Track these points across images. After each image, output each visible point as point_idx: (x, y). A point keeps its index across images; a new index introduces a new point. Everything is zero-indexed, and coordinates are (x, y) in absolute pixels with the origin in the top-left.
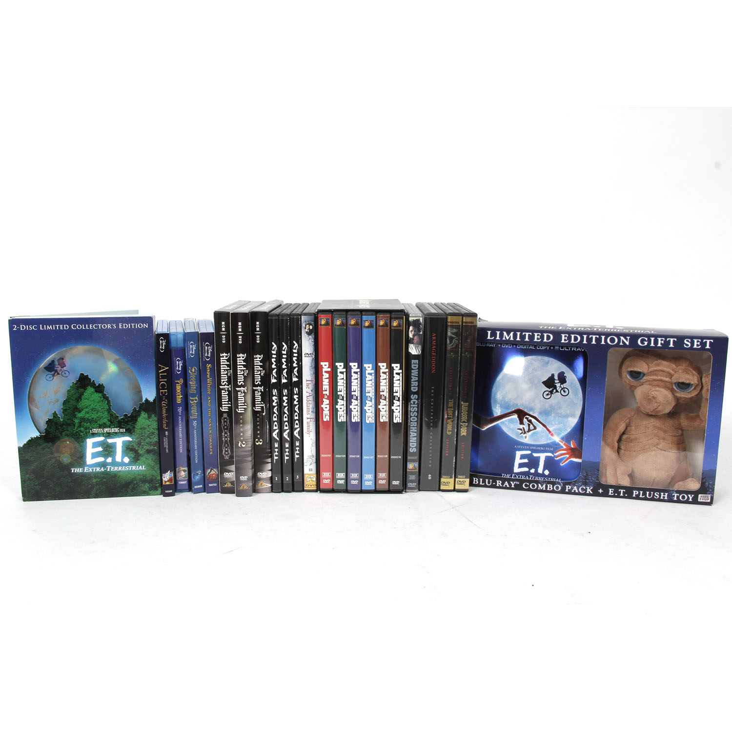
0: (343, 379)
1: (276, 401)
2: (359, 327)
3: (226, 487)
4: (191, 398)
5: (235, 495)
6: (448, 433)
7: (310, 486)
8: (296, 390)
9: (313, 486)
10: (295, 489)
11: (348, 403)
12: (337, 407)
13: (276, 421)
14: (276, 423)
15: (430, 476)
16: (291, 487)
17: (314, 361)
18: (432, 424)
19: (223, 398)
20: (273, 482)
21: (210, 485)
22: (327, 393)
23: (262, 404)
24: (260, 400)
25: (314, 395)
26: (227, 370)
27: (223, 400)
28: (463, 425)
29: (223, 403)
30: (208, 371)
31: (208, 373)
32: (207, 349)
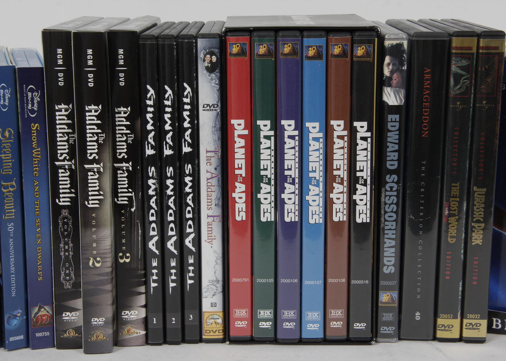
0: (269, 148)
1: (153, 187)
2: (298, 58)
3: (67, 339)
4: (3, 183)
5: (82, 350)
6: (449, 240)
7: (212, 333)
8: (188, 168)
9: (217, 333)
10: (187, 338)
11: (279, 189)
12: (259, 196)
13: (153, 222)
14: (154, 225)
15: (418, 314)
16: (180, 336)
17: (219, 118)
18: (421, 226)
19: (60, 183)
20: (150, 327)
21: (38, 335)
22: (243, 172)
23: (129, 192)
24: (126, 186)
25: (220, 176)
26: (68, 134)
27: (61, 187)
28: (476, 227)
29: (61, 191)
30: (34, 135)
31: (34, 139)
32: (31, 96)
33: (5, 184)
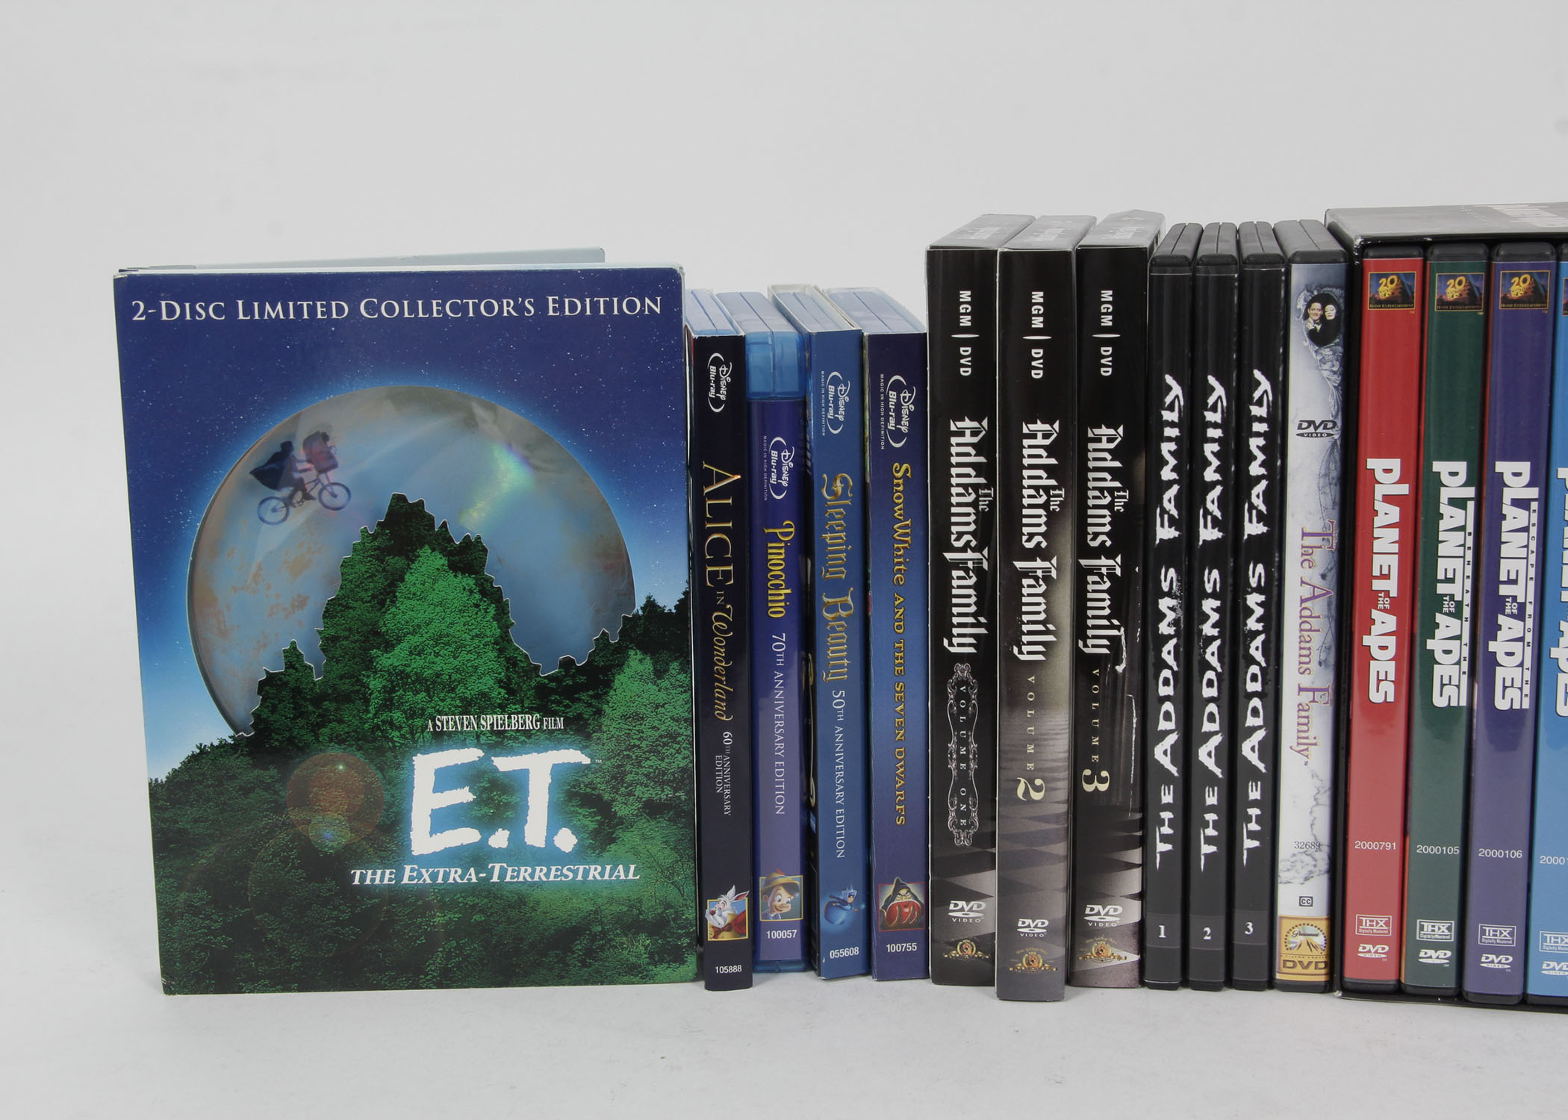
0: (1463, 528)
1: (1171, 616)
2: (1547, 310)
3: (956, 960)
4: (826, 600)
5: (993, 990)
7: (1299, 969)
8: (1257, 573)
9: (1312, 969)
10: (1236, 977)
11: (1483, 628)
12: (1430, 644)
13: (1167, 698)
14: (1168, 706)
16: (1222, 969)
17: (1337, 455)
19: (955, 601)
20: (1149, 945)
21: (892, 948)
22: (1392, 586)
23: (1112, 627)
24: (1107, 612)
25: (1333, 593)
26: (976, 487)
27: (955, 610)
29: (955, 620)
30: (898, 489)
31: (899, 498)
32: (895, 401)
33: (830, 600)
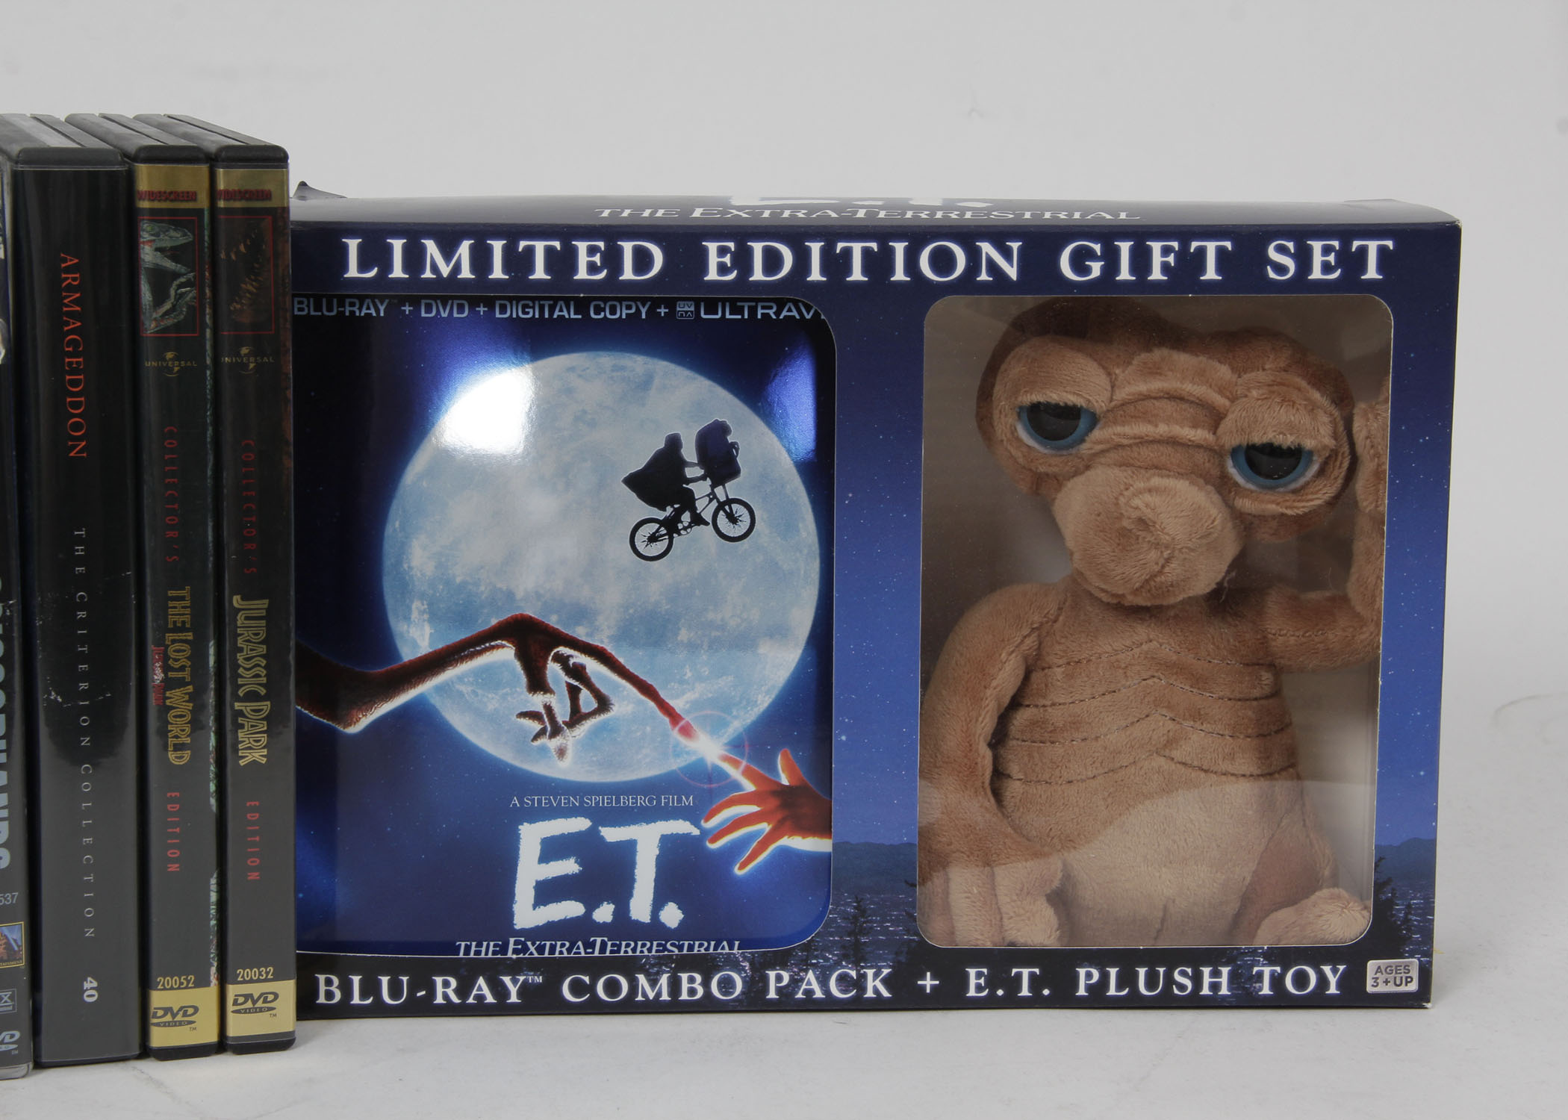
6: (172, 756)
15: (90, 984)
18: (85, 721)
28: (246, 713)
